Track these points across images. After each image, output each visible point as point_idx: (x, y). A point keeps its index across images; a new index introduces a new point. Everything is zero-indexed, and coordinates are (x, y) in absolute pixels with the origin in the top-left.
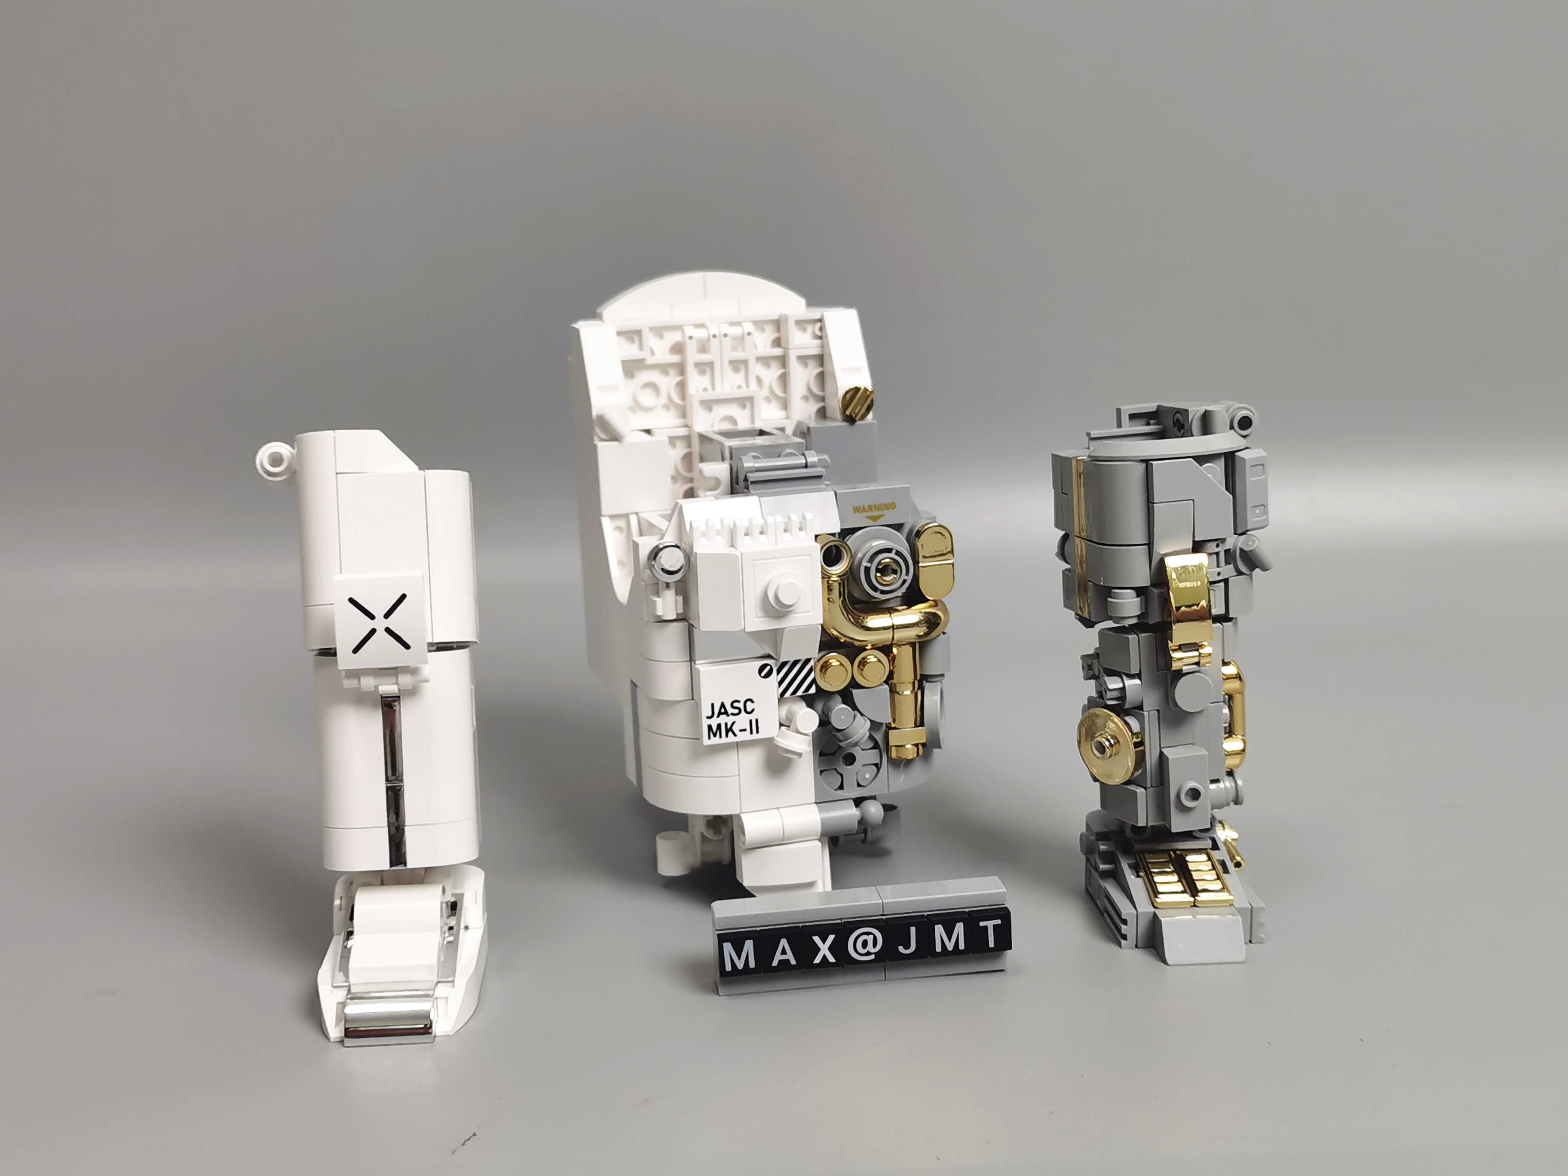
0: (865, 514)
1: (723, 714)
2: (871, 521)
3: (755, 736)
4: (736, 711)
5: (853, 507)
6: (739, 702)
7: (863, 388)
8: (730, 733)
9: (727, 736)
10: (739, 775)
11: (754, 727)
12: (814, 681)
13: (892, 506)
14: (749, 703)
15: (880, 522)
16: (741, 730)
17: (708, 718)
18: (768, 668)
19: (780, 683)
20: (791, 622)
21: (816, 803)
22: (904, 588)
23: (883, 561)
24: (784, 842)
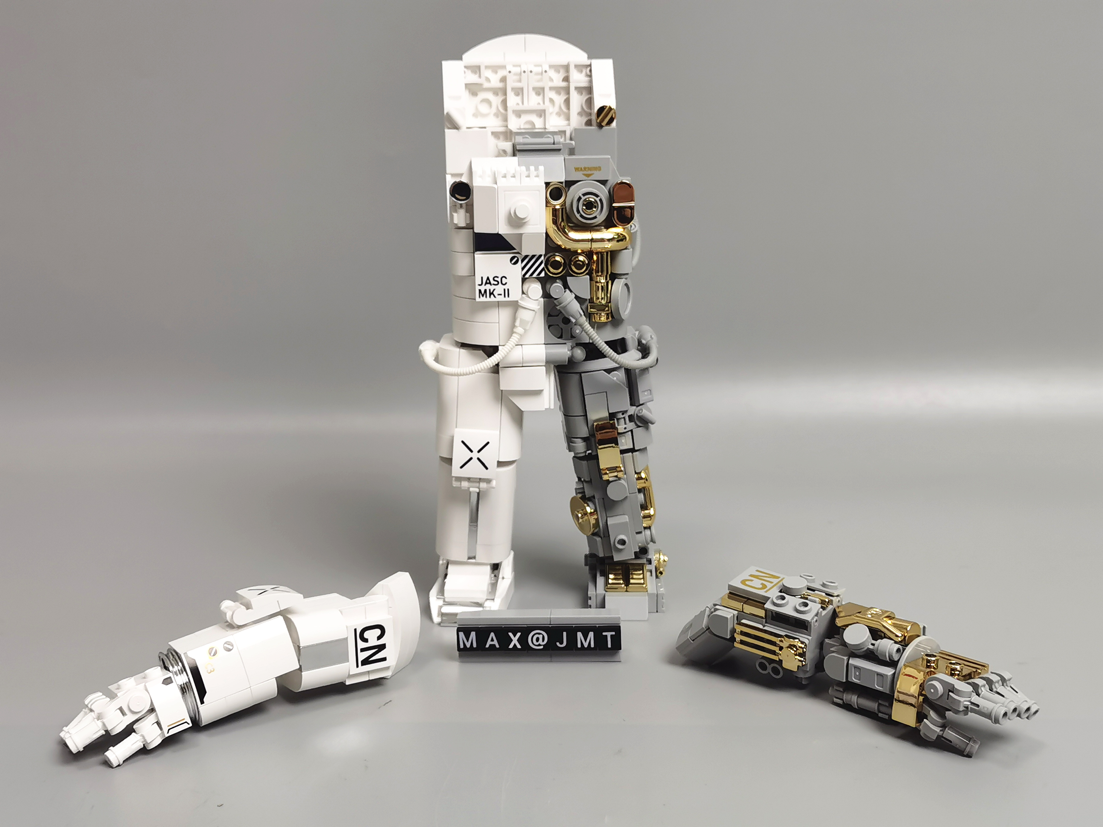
0: (582, 172)
1: (488, 283)
2: (586, 177)
3: (507, 299)
4: (496, 283)
5: (575, 168)
6: (497, 277)
7: (608, 106)
8: (492, 296)
9: (490, 297)
10: (499, 323)
11: (507, 293)
12: (543, 269)
13: (599, 169)
14: (504, 279)
15: (590, 178)
16: (499, 295)
17: (479, 285)
18: (516, 259)
19: (523, 269)
20: (526, 230)
21: (545, 344)
22: (601, 218)
23: (587, 199)
24: (524, 365)
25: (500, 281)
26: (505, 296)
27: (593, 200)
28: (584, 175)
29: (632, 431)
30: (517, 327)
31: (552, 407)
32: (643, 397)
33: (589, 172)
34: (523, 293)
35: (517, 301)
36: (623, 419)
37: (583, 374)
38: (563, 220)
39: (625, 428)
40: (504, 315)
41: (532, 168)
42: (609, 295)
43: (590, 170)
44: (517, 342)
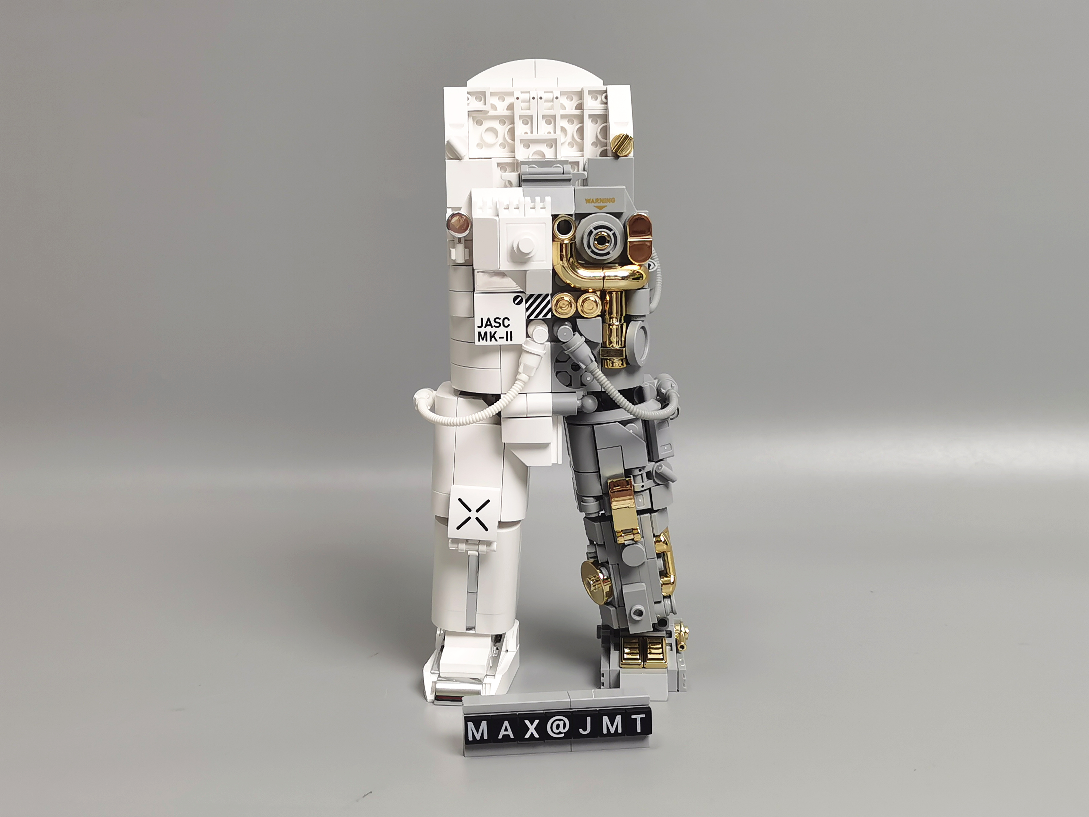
0: (594, 204)
1: (489, 325)
2: (599, 210)
3: (509, 342)
4: (498, 325)
5: (586, 199)
6: (500, 319)
7: (625, 134)
8: (493, 339)
9: (491, 340)
10: (501, 369)
11: (509, 336)
12: (550, 310)
13: (612, 200)
14: (506, 320)
15: (602, 210)
16: (500, 338)
17: (479, 327)
18: (520, 298)
19: (527, 309)
20: (531, 266)
21: (551, 392)
22: (615, 254)
23: (599, 233)
24: (528, 416)
25: (502, 322)
26: (507, 340)
27: (606, 234)
28: (597, 207)
29: (650, 489)
30: (520, 373)
31: (560, 462)
32: (662, 453)
33: (602, 204)
34: (528, 336)
35: (521, 345)
36: (640, 476)
37: (595, 427)
38: (572, 256)
39: (643, 486)
40: (507, 360)
41: (538, 199)
42: (623, 339)
43: (603, 202)
44: (520, 390)
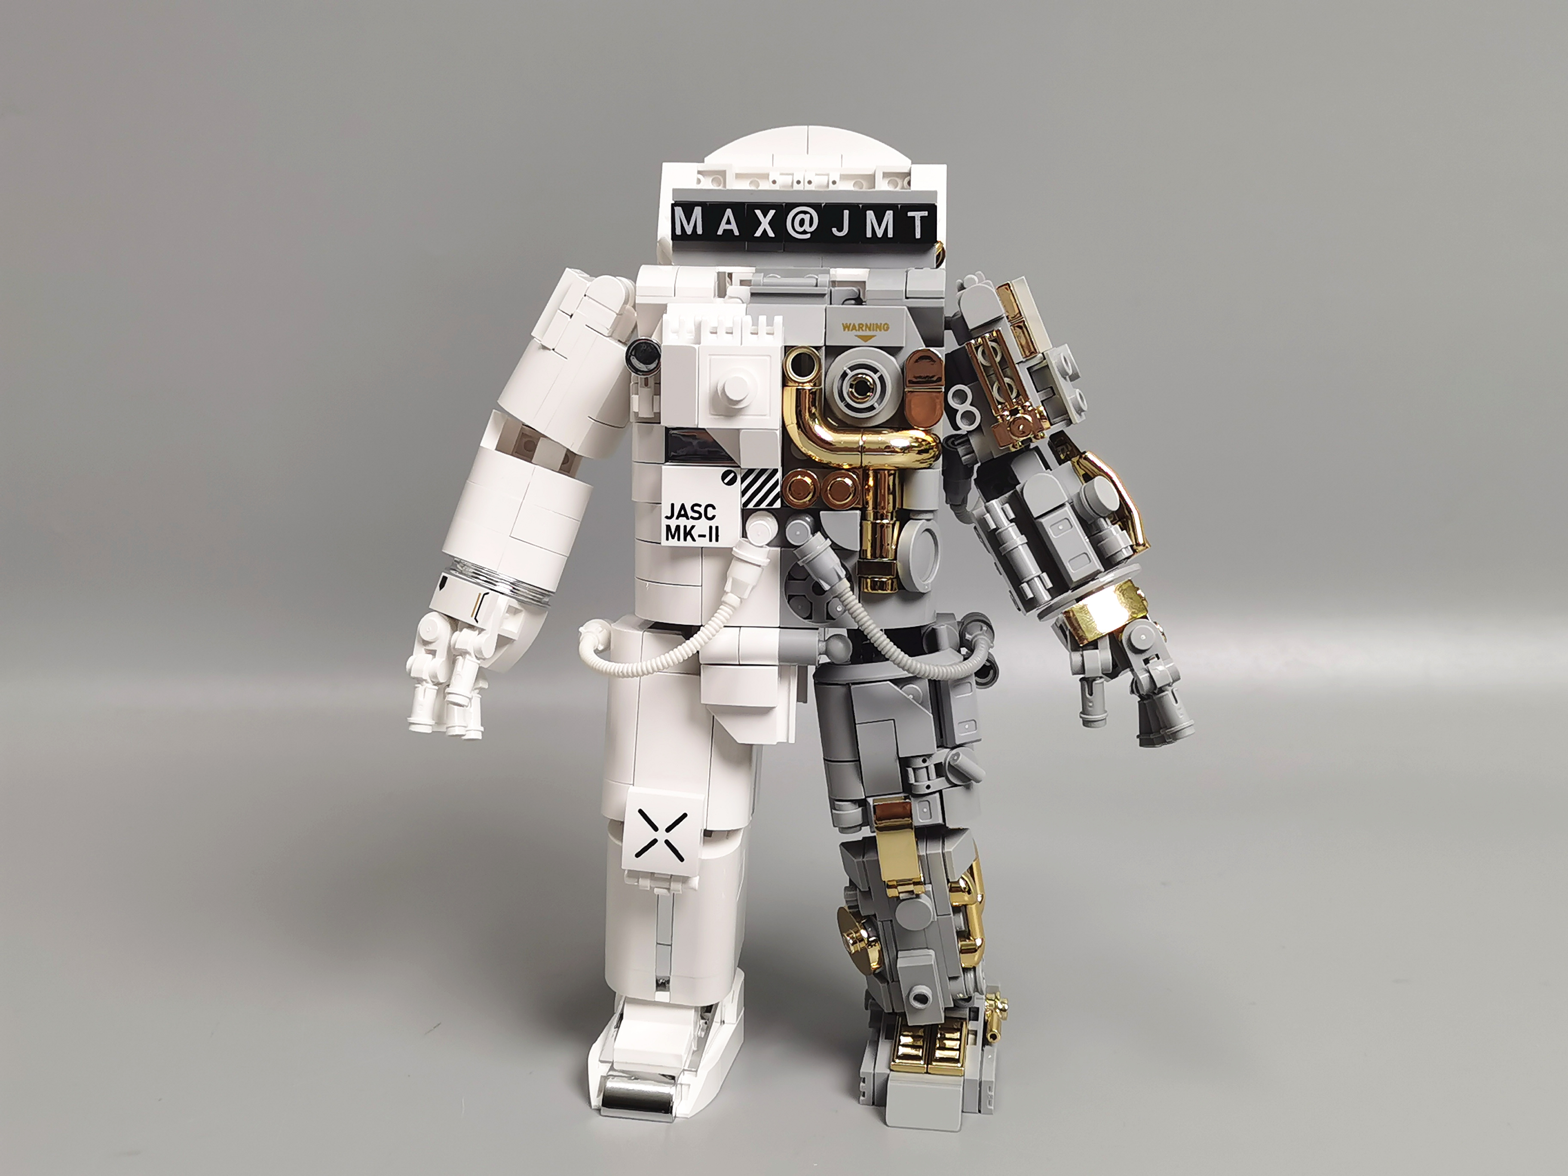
0: (855, 332)
1: (683, 516)
2: (863, 342)
3: (714, 544)
4: (697, 515)
5: (843, 324)
6: (700, 506)
8: (689, 537)
9: (685, 540)
10: (702, 585)
11: (714, 533)
13: (886, 327)
14: (709, 509)
15: (869, 343)
16: (700, 536)
17: (667, 517)
18: (732, 475)
19: (744, 493)
20: (745, 423)
21: (779, 627)
22: (883, 410)
23: (860, 376)
24: (741, 663)
25: (704, 512)
26: (711, 540)
27: (868, 378)
28: (860, 337)
29: (940, 792)
30: (727, 593)
31: (792, 740)
32: (960, 735)
33: (868, 333)
34: (744, 535)
35: (731, 549)
36: (925, 770)
37: (853, 687)
39: (928, 787)
40: (710, 571)
41: (763, 319)
42: (893, 547)
43: (870, 330)
44: (727, 620)
